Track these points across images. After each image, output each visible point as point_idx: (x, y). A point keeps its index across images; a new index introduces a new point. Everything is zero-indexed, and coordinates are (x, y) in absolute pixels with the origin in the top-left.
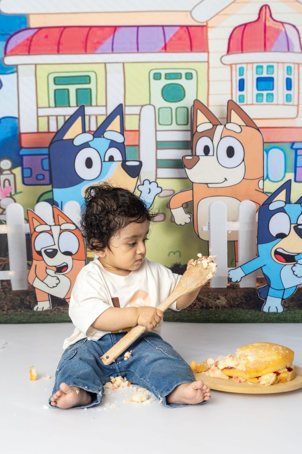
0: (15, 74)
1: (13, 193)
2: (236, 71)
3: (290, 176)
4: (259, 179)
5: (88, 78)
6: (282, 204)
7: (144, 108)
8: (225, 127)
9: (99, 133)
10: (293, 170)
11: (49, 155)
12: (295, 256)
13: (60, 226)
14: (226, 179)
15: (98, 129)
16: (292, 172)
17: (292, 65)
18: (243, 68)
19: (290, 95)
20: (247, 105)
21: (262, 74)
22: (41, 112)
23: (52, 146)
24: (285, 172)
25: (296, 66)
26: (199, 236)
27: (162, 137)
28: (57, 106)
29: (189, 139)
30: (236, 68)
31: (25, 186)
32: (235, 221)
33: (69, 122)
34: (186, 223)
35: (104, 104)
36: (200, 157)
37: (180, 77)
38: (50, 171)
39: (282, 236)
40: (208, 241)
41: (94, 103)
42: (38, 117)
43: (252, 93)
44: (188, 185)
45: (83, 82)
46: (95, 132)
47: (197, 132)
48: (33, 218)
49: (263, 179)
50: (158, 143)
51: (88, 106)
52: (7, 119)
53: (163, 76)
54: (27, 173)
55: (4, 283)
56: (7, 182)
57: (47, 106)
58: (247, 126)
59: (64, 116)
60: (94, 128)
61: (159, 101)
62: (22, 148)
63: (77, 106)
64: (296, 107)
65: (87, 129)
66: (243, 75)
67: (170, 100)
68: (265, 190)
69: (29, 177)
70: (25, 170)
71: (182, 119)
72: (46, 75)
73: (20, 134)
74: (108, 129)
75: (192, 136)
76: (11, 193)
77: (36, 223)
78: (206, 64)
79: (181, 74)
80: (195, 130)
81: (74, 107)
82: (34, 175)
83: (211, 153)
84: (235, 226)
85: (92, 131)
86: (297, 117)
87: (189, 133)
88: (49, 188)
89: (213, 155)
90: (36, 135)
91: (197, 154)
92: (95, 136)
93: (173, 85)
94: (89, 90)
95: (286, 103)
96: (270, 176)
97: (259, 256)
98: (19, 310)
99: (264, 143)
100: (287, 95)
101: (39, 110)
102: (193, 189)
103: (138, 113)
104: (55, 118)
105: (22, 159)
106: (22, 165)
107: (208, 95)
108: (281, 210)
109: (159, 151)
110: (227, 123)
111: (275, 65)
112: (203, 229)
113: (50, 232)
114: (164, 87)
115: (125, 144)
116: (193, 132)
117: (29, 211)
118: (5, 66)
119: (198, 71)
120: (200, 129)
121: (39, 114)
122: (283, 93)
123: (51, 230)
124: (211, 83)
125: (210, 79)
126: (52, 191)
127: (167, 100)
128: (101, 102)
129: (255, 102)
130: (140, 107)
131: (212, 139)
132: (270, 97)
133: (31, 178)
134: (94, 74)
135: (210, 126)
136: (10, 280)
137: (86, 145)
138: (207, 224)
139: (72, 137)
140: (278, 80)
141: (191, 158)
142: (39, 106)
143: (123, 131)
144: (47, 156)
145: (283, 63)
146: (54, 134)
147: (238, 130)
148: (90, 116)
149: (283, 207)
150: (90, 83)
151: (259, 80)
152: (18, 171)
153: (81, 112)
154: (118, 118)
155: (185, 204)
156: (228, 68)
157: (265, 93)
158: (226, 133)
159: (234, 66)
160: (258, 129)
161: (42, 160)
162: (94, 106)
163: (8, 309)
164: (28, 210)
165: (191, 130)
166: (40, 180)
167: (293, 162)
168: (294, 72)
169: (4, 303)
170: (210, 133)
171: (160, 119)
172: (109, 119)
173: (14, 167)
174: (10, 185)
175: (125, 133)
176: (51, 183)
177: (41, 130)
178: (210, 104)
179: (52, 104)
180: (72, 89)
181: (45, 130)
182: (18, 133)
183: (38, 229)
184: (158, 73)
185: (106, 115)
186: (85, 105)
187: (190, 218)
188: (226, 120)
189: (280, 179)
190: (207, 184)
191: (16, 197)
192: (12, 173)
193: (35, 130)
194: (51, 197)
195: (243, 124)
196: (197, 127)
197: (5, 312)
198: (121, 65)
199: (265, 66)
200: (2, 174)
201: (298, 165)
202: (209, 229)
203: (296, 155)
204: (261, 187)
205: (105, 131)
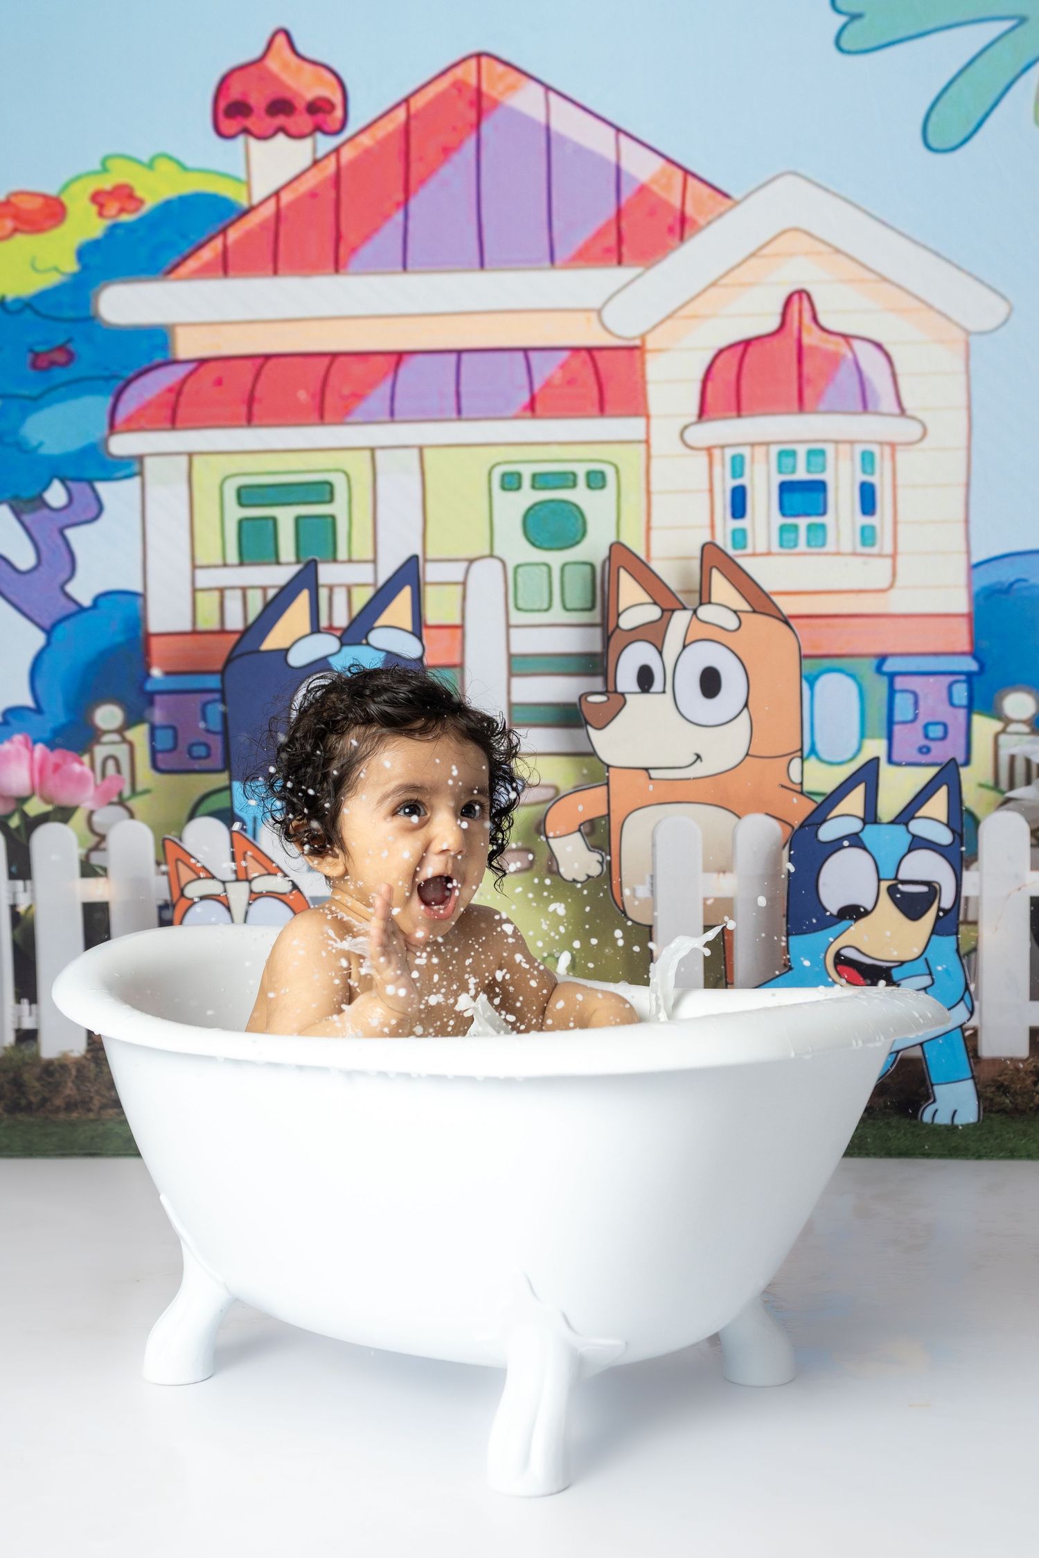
0: (137, 480)
1: (127, 792)
2: (723, 465)
3: (876, 747)
4: (790, 756)
5: (327, 488)
6: (855, 826)
7: (476, 567)
8: (694, 617)
9: (356, 632)
10: (884, 732)
11: (222, 691)
12: (891, 968)
13: (250, 881)
14: (699, 757)
15: (353, 622)
16: (880, 737)
17: (876, 449)
18: (742, 457)
19: (873, 528)
20: (754, 555)
21: (793, 471)
22: (204, 578)
23: (230, 668)
24: (863, 736)
25: (887, 450)
26: (624, 912)
27: (526, 642)
28: (246, 560)
29: (597, 647)
30: (723, 459)
31: (158, 775)
32: (724, 872)
33: (276, 606)
34: (589, 877)
35: (370, 556)
36: (627, 696)
37: (571, 484)
38: (225, 733)
39: (853, 913)
40: (651, 927)
41: (342, 554)
42: (195, 590)
43: (769, 524)
44: (596, 772)
45: (314, 499)
46: (345, 631)
47: (618, 631)
48: (177, 860)
49: (802, 757)
50: (514, 660)
51: (326, 561)
52: (113, 597)
53: (526, 482)
54: (164, 739)
56: (111, 764)
57: (220, 562)
58: (754, 611)
59: (264, 589)
60: (341, 620)
61: (516, 548)
63: (298, 562)
64: (889, 561)
65: (324, 623)
66: (741, 475)
67: (546, 545)
68: (808, 787)
69: (170, 751)
70: (159, 733)
71: (577, 595)
72: (218, 482)
73: (148, 636)
74: (379, 622)
75: (607, 639)
76: (120, 794)
77: (185, 874)
78: (643, 447)
79: (574, 474)
80: (614, 625)
81: (288, 564)
82: (183, 747)
83: (657, 685)
84: (726, 885)
86: (892, 586)
87: (598, 632)
88: (221, 779)
89: (664, 692)
90: (189, 638)
91: (620, 689)
92: (345, 640)
93: (552, 505)
94: (330, 520)
95: (860, 549)
96: (819, 747)
97: (791, 969)
99: (802, 657)
100: (863, 529)
101: (199, 573)
102: (608, 784)
103: (460, 578)
104: (238, 593)
105: (150, 703)
106: (150, 720)
107: (648, 529)
108: (855, 841)
109: (516, 682)
110: (701, 604)
111: (830, 449)
112: (634, 893)
113: (224, 899)
114: (531, 509)
116: (608, 627)
117: (167, 843)
118: (110, 459)
119: (620, 467)
120: (627, 622)
121: (199, 585)
122: (853, 523)
123: (225, 893)
124: (655, 498)
125: (654, 488)
127: (537, 543)
128: (362, 548)
129: (775, 548)
130: (464, 565)
131: (660, 649)
132: (818, 535)
133: (175, 754)
134: (342, 476)
135: (654, 613)
137: (321, 666)
138: (648, 879)
139: (285, 645)
140: (837, 488)
141: (602, 698)
142: (199, 562)
143: (419, 627)
145: (852, 442)
146: (235, 637)
147: (732, 623)
148: (331, 588)
149: (856, 834)
150: (331, 500)
151: (785, 487)
152: (139, 735)
153: (307, 578)
154: (406, 593)
155: (587, 824)
156: (703, 458)
157: (803, 522)
158: (699, 631)
159: (717, 453)
160: (785, 621)
161: (205, 705)
162: (343, 562)
164: (164, 839)
165: (604, 624)
166: (199, 758)
167: (884, 711)
168: (882, 468)
169: (92, 1090)
170: (654, 634)
171: (520, 595)
172: (383, 596)
173: (129, 723)
174: (119, 770)
175: (425, 632)
176: (227, 766)
177: (202, 626)
178: (655, 552)
179: (233, 557)
180: (286, 517)
181: (214, 625)
182: (141, 634)
183: (193, 891)
184: (511, 474)
185: (375, 584)
186: (317, 558)
187: (601, 863)
188: (697, 596)
189: (849, 756)
190: (646, 769)
191: (134, 804)
192: (124, 740)
193: (186, 626)
194: (227, 804)
195: (746, 607)
196: (619, 615)
197: (91, 1116)
198: (415, 452)
199: (802, 450)
200: (98, 742)
201: (898, 716)
202: (653, 892)
203: (892, 692)
204: (796, 778)
205: (373, 629)
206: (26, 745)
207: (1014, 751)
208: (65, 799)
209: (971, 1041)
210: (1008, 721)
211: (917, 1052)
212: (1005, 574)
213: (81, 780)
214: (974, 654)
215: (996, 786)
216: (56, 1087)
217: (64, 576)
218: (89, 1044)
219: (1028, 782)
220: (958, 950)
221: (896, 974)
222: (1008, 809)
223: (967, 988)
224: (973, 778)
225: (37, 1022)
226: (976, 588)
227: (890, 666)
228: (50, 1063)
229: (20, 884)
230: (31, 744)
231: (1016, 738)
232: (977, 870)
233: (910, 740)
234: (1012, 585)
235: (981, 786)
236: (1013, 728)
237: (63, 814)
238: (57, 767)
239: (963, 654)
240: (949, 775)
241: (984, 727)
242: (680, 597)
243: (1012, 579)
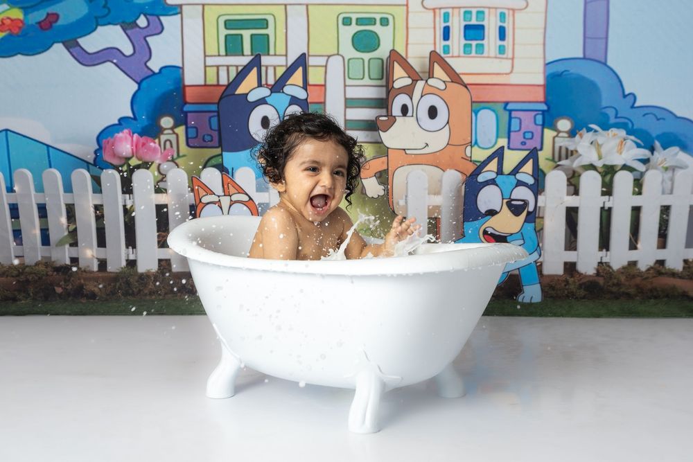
0: (179, 15)
2: (440, 17)
3: (503, 142)
4: (466, 145)
5: (265, 22)
6: (493, 175)
7: (331, 59)
8: (426, 83)
9: (278, 87)
10: (507, 135)
11: (218, 112)
12: (506, 237)
13: (231, 196)
14: (427, 145)
15: (276, 82)
16: (504, 137)
17: (506, 11)
18: (448, 13)
19: (504, 46)
20: (453, 57)
21: (470, 20)
22: (210, 61)
23: (222, 101)
24: (497, 137)
25: (511, 12)
26: (393, 211)
27: (353, 93)
28: (228, 54)
29: (384, 96)
30: (440, 14)
31: (189, 149)
33: (242, 74)
34: (379, 196)
35: (284, 53)
36: (397, 118)
37: (373, 23)
38: (219, 131)
39: (492, 213)
41: (272, 52)
42: (205, 66)
43: (459, 43)
44: (383, 150)
45: (259, 27)
46: (273, 86)
47: (393, 89)
48: (198, 186)
49: (471, 146)
50: (347, 100)
51: (264, 55)
52: (168, 69)
53: (354, 22)
54: (192, 133)
55: (163, 263)
56: (168, 143)
57: (217, 54)
58: (452, 82)
59: (237, 67)
60: (271, 81)
61: (349, 51)
62: (186, 103)
63: (252, 55)
64: (510, 61)
65: (263, 82)
66: (448, 21)
67: (362, 50)
68: (473, 159)
69: (195, 138)
70: (189, 130)
71: (375, 72)
72: (216, 18)
73: (184, 86)
74: (288, 83)
75: (388, 92)
76: (172, 157)
77: (202, 192)
78: (405, 8)
79: (375, 19)
80: (391, 86)
81: (248, 56)
82: (200, 136)
83: (410, 113)
84: (438, 200)
85: (270, 85)
86: (511, 72)
87: (384, 89)
88: (218, 151)
89: (412, 116)
90: (203, 88)
91: (394, 114)
92: (273, 90)
93: (365, 33)
94: (266, 36)
95: (498, 56)
96: (479, 141)
97: (465, 236)
98: (179, 294)
99: (472, 102)
100: (500, 46)
101: (207, 58)
102: (387, 156)
103: (324, 64)
104: (225, 68)
105: (186, 117)
106: (185, 123)
107: (407, 44)
108: (492, 182)
109: (347, 110)
110: (429, 78)
111: (486, 11)
112: (398, 201)
113: (219, 203)
114: (355, 34)
115: (309, 100)
116: (389, 88)
117: (194, 179)
118: (166, 6)
119: (396, 17)
120: (397, 85)
121: (207, 64)
122: (496, 43)
123: (219, 200)
124: (410, 30)
125: (409, 26)
126: (221, 155)
127: (358, 49)
128: (281, 50)
129: (462, 54)
130: (326, 58)
131: (411, 97)
132: (480, 48)
133: (197, 139)
134: (272, 17)
135: (409, 81)
136: (170, 260)
137: (262, 101)
138: (404, 197)
139: (247, 92)
140: (489, 28)
141: (386, 118)
142: (207, 54)
143: (305, 85)
144: (216, 114)
145: (496, 8)
146: (224, 88)
147: (442, 86)
148: (267, 67)
149: (494, 179)
150: (267, 28)
151: (467, 27)
152: (181, 130)
153: (256, 62)
154: (300, 70)
156: (431, 14)
157: (474, 43)
158: (428, 90)
159: (437, 11)
160: (465, 86)
161: (210, 118)
162: (272, 55)
163: (166, 294)
164: (192, 177)
165: (387, 86)
166: (208, 141)
167: (507, 126)
168: (509, 20)
170: (408, 91)
171: (350, 72)
172: (290, 71)
173: (176, 125)
174: (172, 146)
175: (308, 87)
176: (220, 145)
177: (208, 83)
178: (409, 55)
179: (223, 52)
180: (246, 34)
181: (214, 82)
182: (181, 86)
183: (205, 200)
184: (347, 18)
187: (384, 190)
189: (491, 146)
190: (404, 150)
191: (179, 161)
192: (174, 133)
193: (202, 83)
194: (220, 162)
195: (448, 79)
196: (393, 82)
197: (161, 297)
198: (305, 7)
199: (474, 11)
200: (162, 134)
201: (512, 129)
202: (406, 203)
203: (510, 118)
204: (469, 155)
205: (285, 85)
206: (130, 134)
207: (562, 144)
208: (147, 158)
209: (539, 268)
210: (559, 132)
211: (517, 272)
212: (559, 68)
213: (154, 150)
214: (545, 102)
215: (553, 160)
216: (145, 285)
217: (147, 59)
218: (159, 266)
219: (567, 158)
220: (535, 229)
221: (508, 239)
222: (558, 169)
223: (538, 245)
224: (544, 156)
225: (136, 257)
226: (547, 74)
227: (510, 107)
228: (142, 274)
229: (127, 196)
230: (131, 135)
231: (562, 139)
232: (544, 195)
233: (517, 138)
234: (563, 72)
235: (547, 159)
236: (561, 135)
237: (146, 165)
238: (144, 144)
239: (541, 102)
240: (533, 154)
241: (548, 134)
242: (421, 75)
243: (563, 70)
